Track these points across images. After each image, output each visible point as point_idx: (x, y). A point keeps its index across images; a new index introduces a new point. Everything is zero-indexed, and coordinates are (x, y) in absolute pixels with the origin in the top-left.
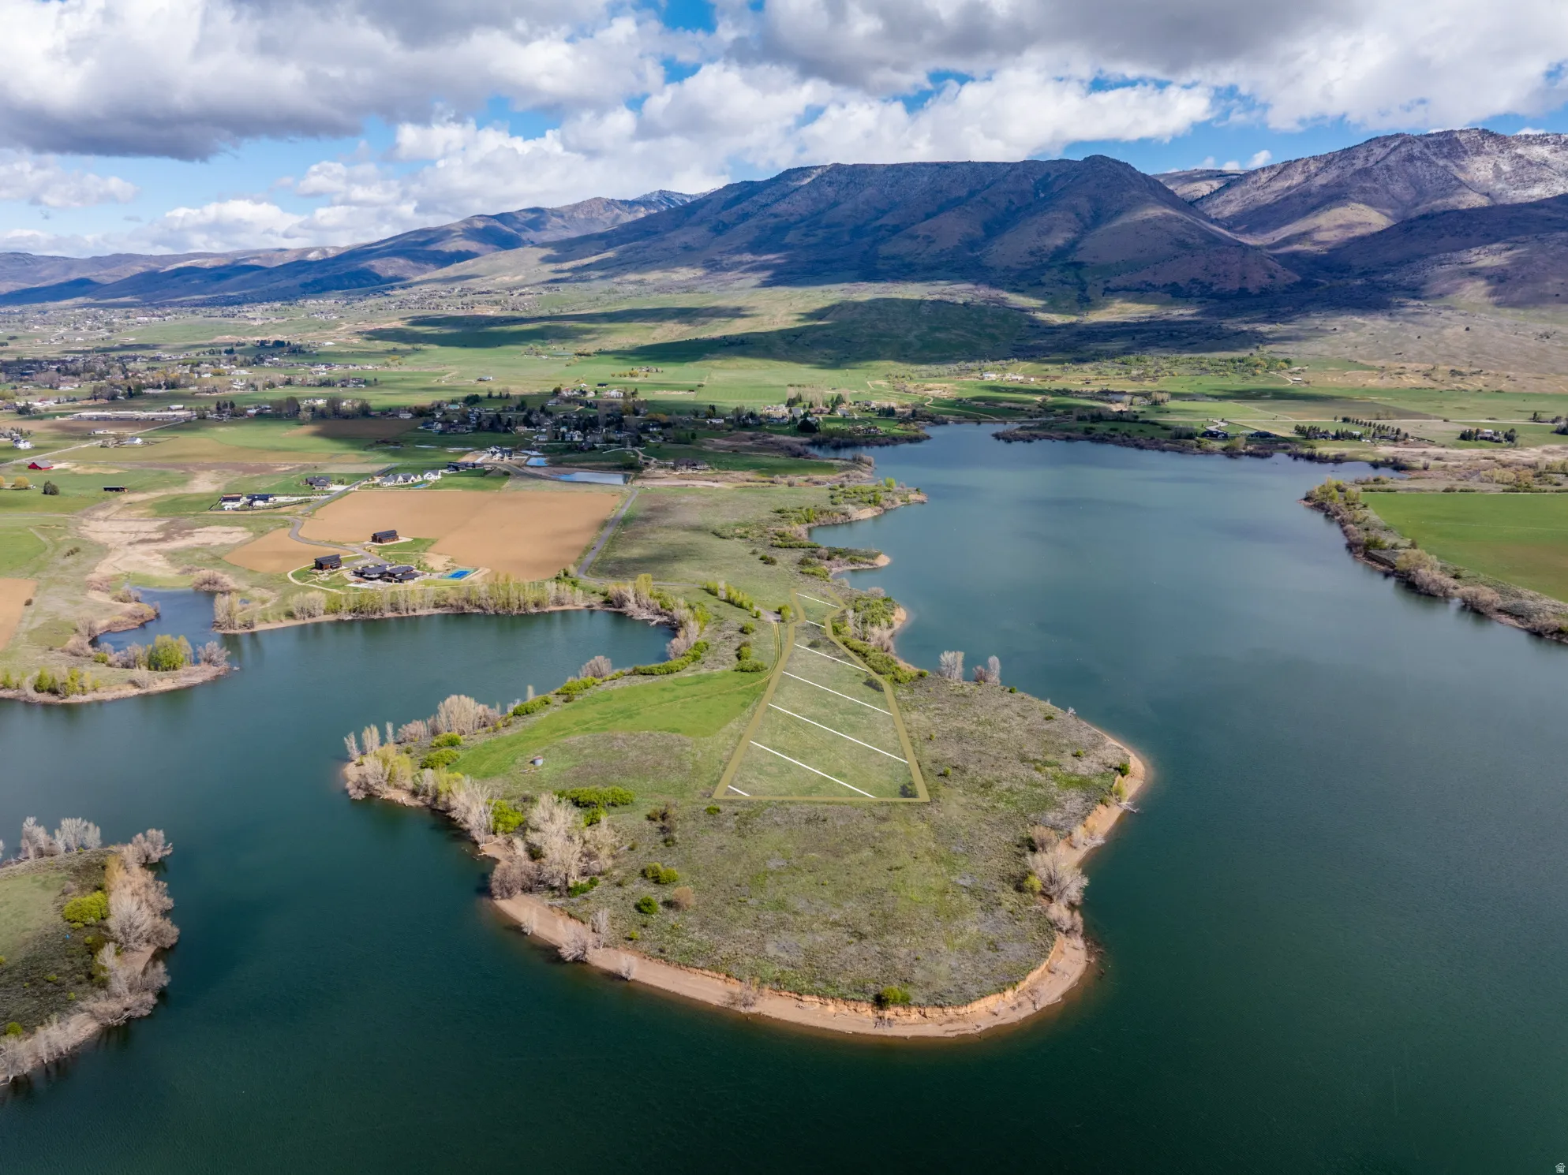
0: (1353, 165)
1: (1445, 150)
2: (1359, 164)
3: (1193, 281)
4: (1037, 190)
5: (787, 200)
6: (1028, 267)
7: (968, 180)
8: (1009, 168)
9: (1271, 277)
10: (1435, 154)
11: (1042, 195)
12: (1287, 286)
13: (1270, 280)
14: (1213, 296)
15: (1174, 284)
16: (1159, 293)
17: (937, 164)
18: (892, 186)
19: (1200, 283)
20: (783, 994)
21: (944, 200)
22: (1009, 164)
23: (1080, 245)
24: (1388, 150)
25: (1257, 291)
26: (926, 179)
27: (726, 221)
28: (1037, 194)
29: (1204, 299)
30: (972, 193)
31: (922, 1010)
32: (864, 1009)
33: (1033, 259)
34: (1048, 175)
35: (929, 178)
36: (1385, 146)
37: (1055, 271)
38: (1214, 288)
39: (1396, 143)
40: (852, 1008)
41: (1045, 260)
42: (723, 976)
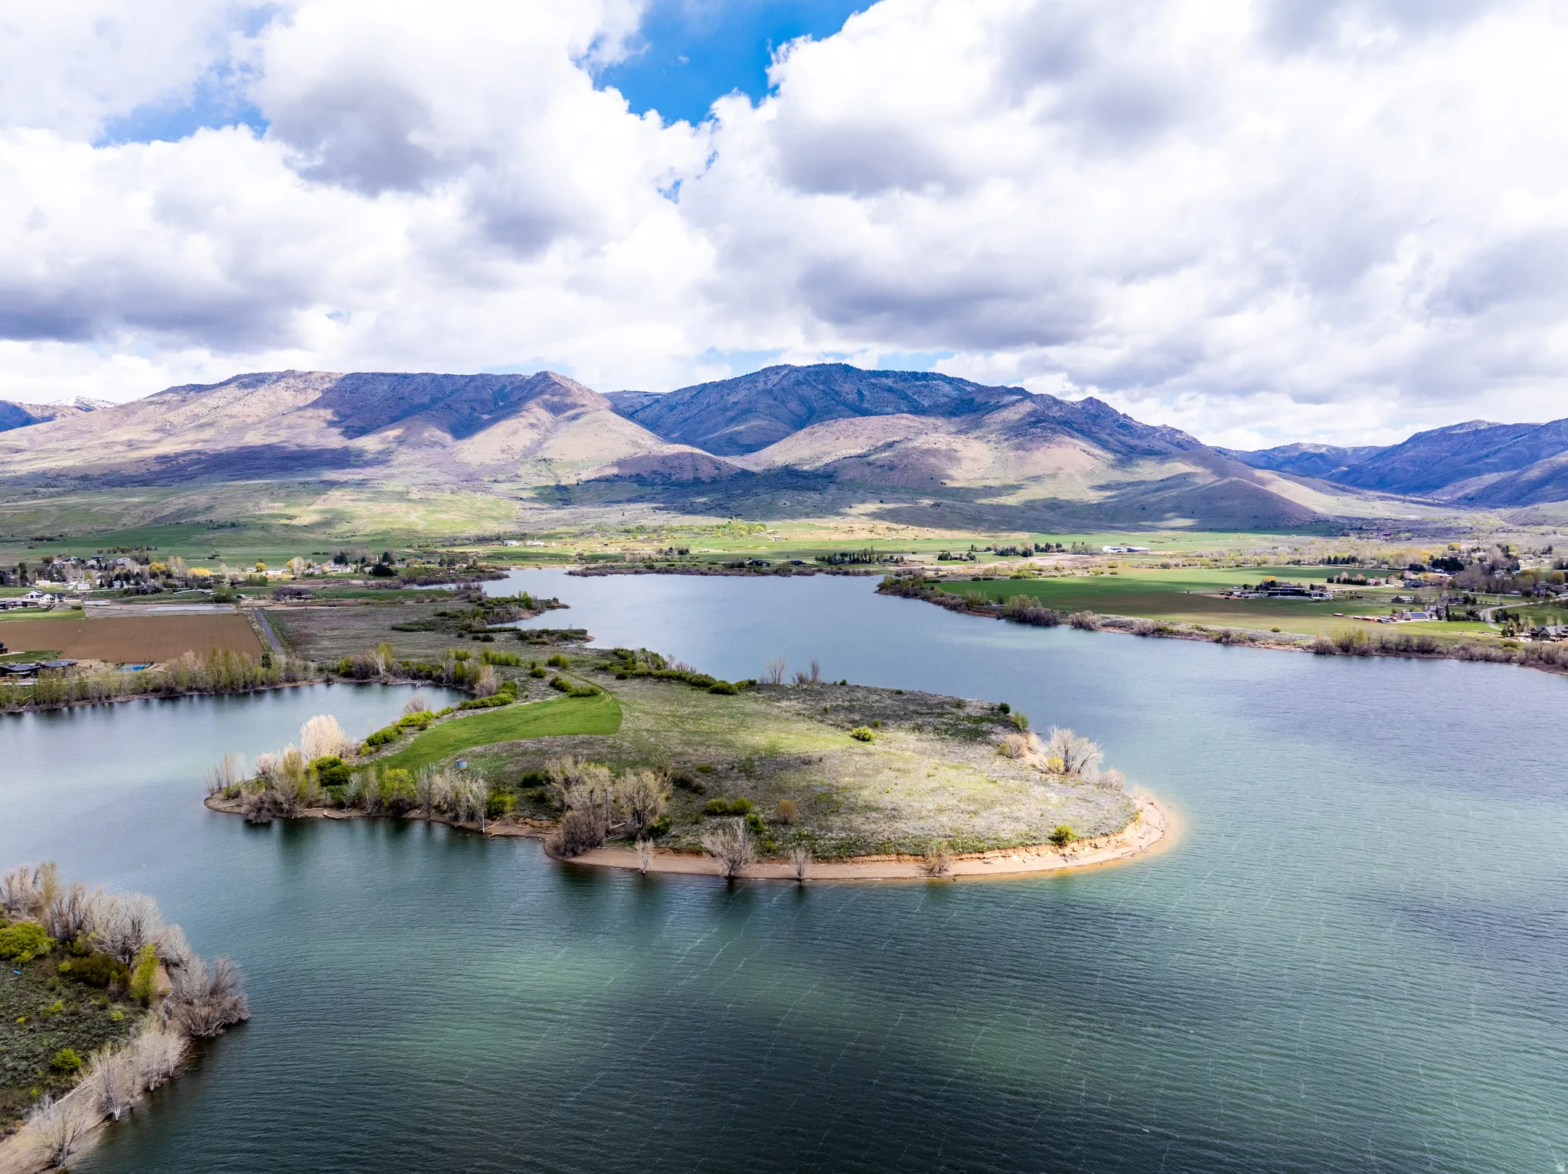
0: (756, 387)
1: (822, 378)
2: (761, 386)
3: (654, 472)
4: (496, 399)
5: (242, 402)
6: (503, 463)
7: (429, 388)
8: (467, 380)
9: (717, 469)
10: (815, 381)
11: (501, 404)
12: (731, 476)
13: (717, 471)
14: (673, 484)
15: (638, 475)
16: (626, 483)
17: (396, 375)
18: (351, 392)
19: (661, 474)
20: (963, 857)
21: (407, 406)
22: (467, 376)
23: (545, 445)
24: (780, 376)
25: (709, 480)
26: (386, 387)
27: (175, 423)
28: (496, 403)
29: (667, 486)
30: (434, 400)
31: (1093, 842)
32: (1044, 852)
33: (505, 456)
34: (504, 386)
35: (389, 387)
36: (777, 373)
37: (528, 466)
38: (673, 478)
39: (786, 372)
40: (1034, 853)
41: (516, 457)
42: (894, 857)
